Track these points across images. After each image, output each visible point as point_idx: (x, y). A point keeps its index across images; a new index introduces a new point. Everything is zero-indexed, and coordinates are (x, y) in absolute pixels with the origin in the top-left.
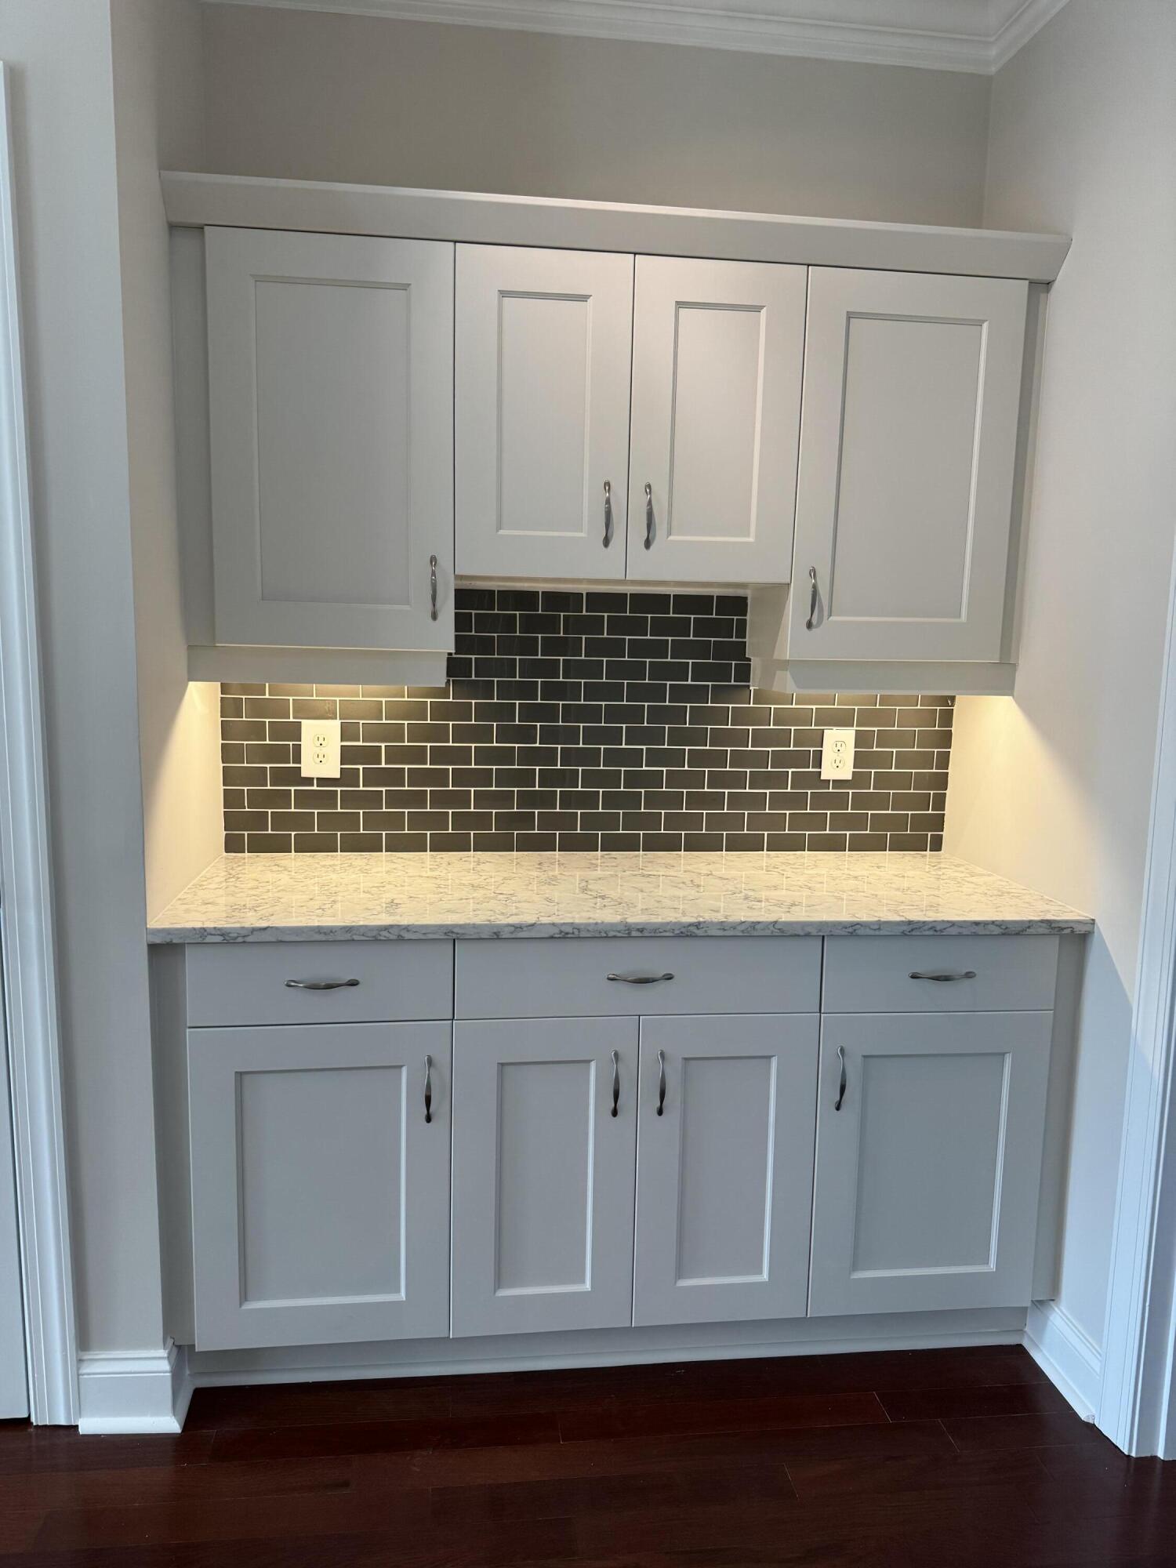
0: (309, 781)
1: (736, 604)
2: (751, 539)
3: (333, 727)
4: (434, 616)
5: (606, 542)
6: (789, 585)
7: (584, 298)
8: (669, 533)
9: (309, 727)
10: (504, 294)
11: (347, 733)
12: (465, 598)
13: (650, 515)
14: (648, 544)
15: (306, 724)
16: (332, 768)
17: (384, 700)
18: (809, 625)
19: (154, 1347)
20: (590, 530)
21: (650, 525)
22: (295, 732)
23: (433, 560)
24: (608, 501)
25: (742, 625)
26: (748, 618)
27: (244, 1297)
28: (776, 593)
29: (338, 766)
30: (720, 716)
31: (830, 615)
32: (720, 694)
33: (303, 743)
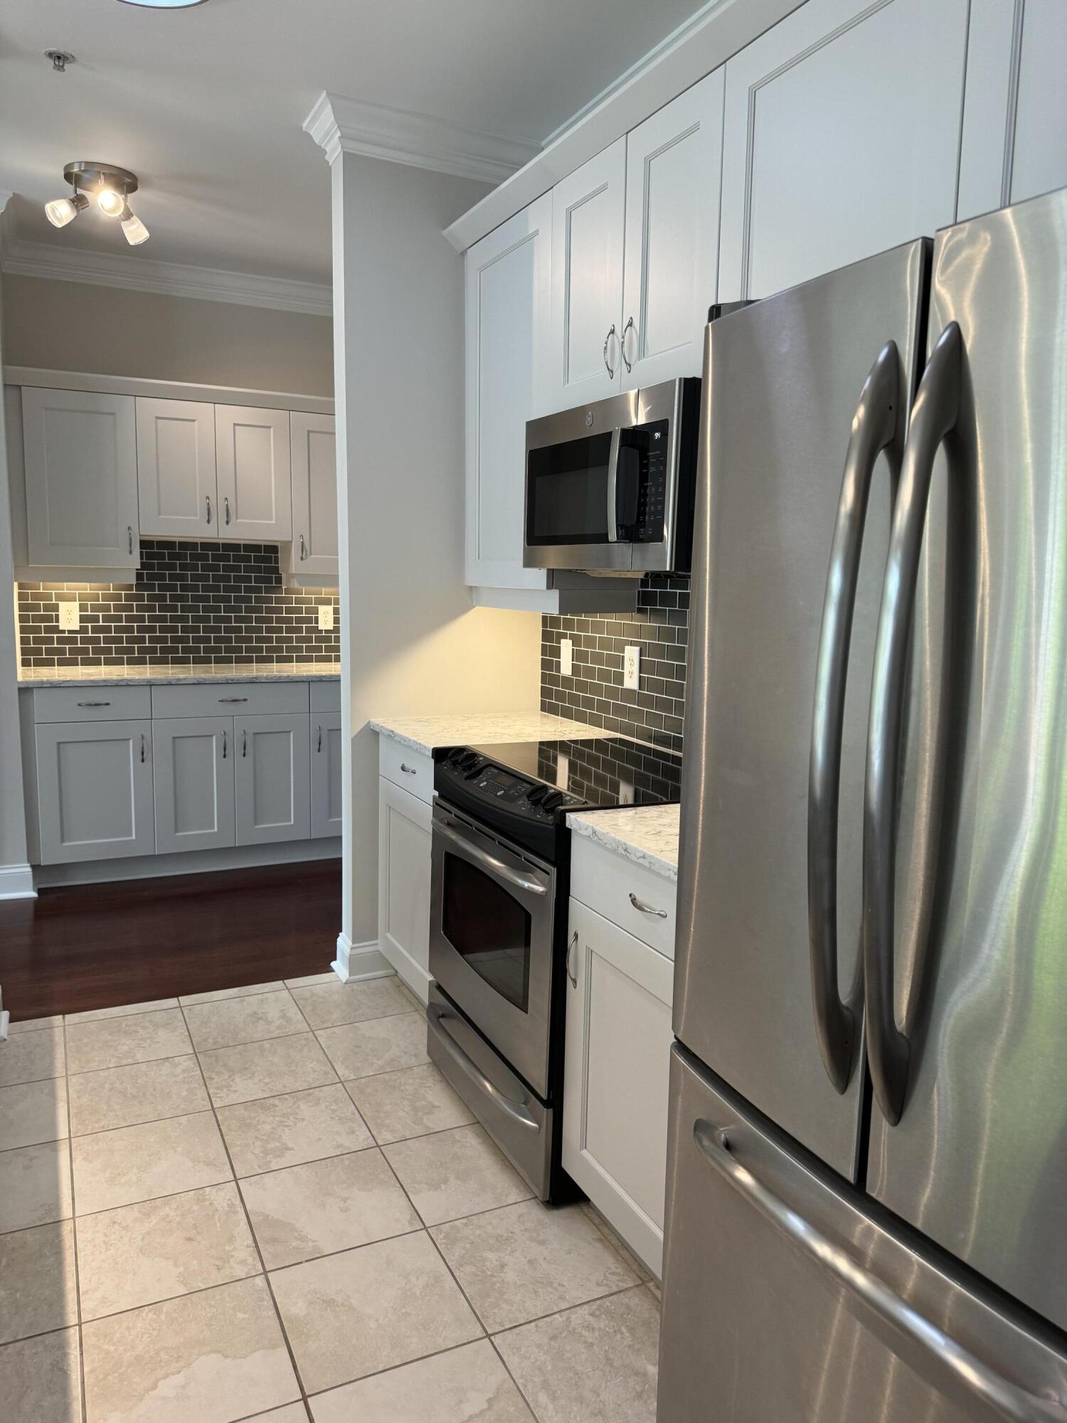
0: (63, 632)
1: (272, 549)
2: (274, 522)
3: (75, 605)
4: (131, 553)
5: (209, 521)
6: (292, 542)
7: (194, 421)
8: (237, 519)
9: (63, 606)
10: (158, 418)
11: (82, 608)
12: (145, 544)
13: (228, 510)
14: (227, 523)
15: (61, 604)
16: (75, 625)
17: (100, 592)
18: (302, 559)
19: (24, 863)
20: (201, 515)
21: (228, 514)
22: (56, 608)
23: (129, 528)
24: (208, 504)
25: (277, 558)
26: (279, 555)
27: (63, 840)
28: (288, 544)
29: (79, 624)
30: (269, 600)
31: (311, 554)
32: (268, 590)
33: (60, 613)
